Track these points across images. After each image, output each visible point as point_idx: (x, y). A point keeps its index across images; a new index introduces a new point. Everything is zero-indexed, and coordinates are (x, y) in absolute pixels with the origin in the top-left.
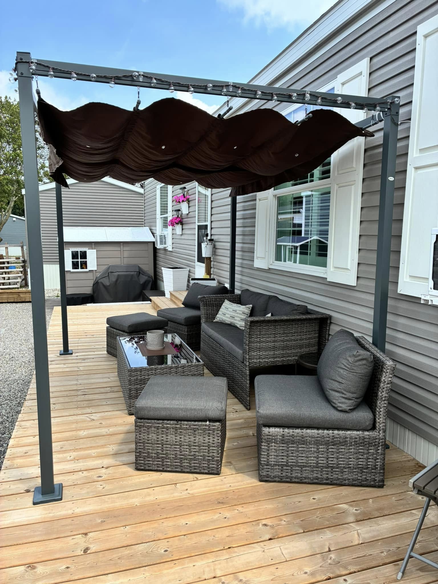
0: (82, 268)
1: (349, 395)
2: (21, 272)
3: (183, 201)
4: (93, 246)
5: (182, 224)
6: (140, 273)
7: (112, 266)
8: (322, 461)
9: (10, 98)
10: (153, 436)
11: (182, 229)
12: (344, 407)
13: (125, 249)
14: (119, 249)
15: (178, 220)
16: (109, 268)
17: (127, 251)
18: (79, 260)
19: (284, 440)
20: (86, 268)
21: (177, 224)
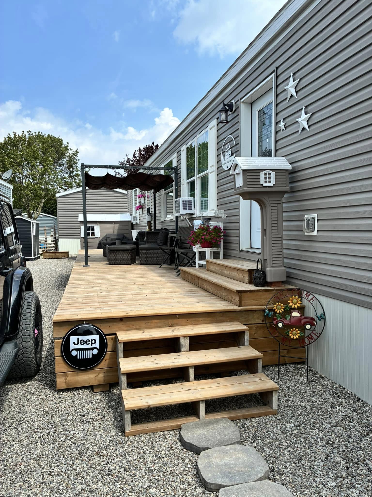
0: (91, 236)
1: (161, 241)
2: (54, 244)
3: (141, 197)
4: (98, 224)
5: (142, 209)
6: (123, 238)
7: (109, 234)
8: (155, 258)
9: (42, 133)
10: (113, 255)
11: (143, 211)
12: (160, 244)
13: (116, 225)
14: (112, 225)
15: (140, 206)
16: (106, 235)
17: (117, 226)
18: (90, 231)
19: (145, 253)
20: (94, 236)
21: (140, 208)
